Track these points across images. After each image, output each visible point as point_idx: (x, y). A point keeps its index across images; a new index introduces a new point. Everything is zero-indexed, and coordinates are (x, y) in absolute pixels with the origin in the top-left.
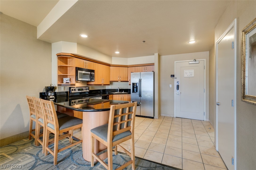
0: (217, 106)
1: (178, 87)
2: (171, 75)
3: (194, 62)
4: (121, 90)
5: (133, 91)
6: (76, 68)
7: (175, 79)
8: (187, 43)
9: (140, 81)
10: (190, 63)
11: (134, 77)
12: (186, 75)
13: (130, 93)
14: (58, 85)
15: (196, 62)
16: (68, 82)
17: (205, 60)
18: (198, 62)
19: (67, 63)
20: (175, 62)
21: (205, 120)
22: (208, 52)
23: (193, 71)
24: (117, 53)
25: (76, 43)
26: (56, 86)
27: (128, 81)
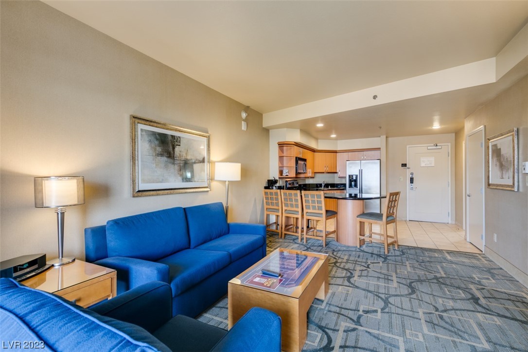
0: (468, 197)
1: (412, 180)
2: (402, 164)
3: (435, 147)
4: (327, 185)
5: (350, 186)
6: (296, 158)
7: (407, 170)
8: (430, 128)
9: (361, 171)
10: (429, 148)
11: (351, 167)
12: (423, 165)
13: (345, 189)
14: (279, 178)
15: (438, 147)
16: (287, 174)
17: (449, 144)
18: (440, 147)
19: (283, 153)
20: (408, 146)
21: (450, 222)
22: (454, 134)
23: (432, 159)
24: (333, 136)
25: (299, 130)
26: (278, 179)
27: (336, 173)
